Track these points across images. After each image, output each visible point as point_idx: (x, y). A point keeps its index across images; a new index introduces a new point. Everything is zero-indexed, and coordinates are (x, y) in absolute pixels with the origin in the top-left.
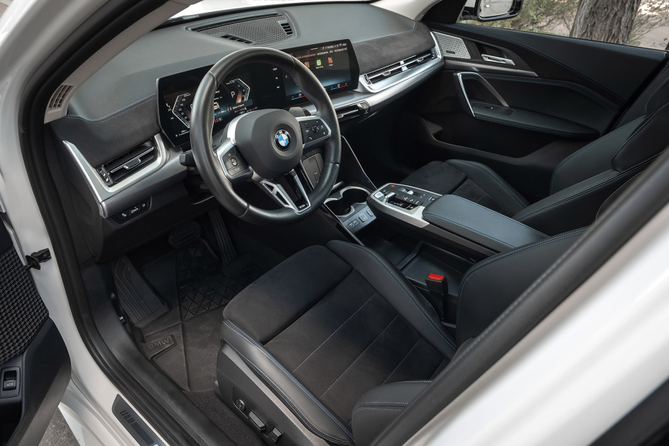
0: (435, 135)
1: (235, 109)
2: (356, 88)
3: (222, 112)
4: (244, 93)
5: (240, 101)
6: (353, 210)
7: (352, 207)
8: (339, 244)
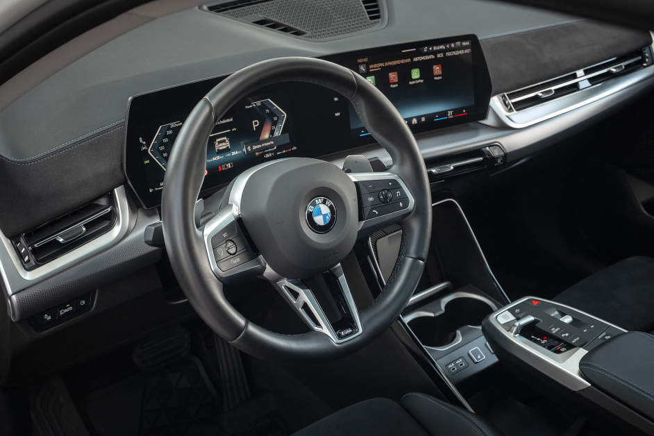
0: (646, 205)
1: (258, 150)
2: (484, 117)
3: (234, 153)
4: (275, 123)
5: (266, 136)
6: (459, 339)
7: (458, 332)
8: (424, 402)
